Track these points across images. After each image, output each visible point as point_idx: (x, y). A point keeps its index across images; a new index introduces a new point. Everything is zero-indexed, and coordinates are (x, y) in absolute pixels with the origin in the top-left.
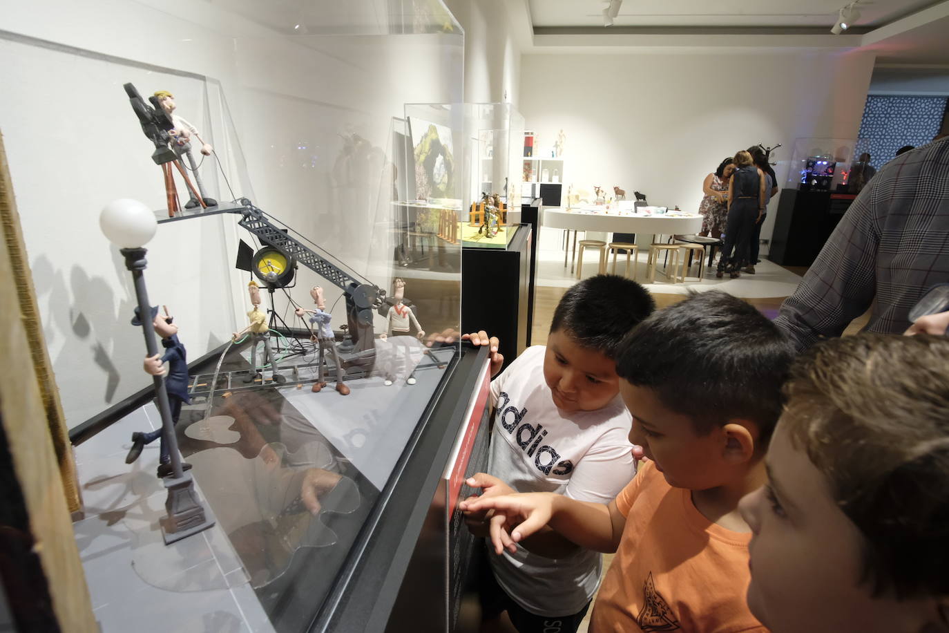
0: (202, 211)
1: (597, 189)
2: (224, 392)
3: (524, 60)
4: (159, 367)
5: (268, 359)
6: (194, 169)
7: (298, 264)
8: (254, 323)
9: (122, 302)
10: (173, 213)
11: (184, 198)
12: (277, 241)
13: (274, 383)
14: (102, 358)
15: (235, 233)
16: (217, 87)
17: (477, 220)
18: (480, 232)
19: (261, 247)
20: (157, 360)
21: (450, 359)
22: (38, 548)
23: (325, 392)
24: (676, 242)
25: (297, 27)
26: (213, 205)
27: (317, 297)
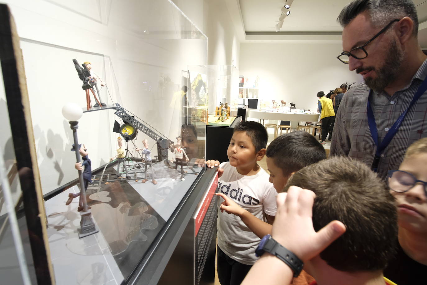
0: (100, 108)
1: (273, 101)
2: (106, 182)
3: (242, 46)
4: (81, 167)
5: (125, 170)
6: (98, 92)
7: (138, 130)
8: (119, 154)
9: (67, 144)
10: (89, 108)
11: (93, 103)
12: (130, 121)
13: (126, 179)
14: (57, 167)
15: (113, 118)
16: (109, 59)
17: (218, 114)
18: (219, 119)
19: (123, 123)
20: (80, 164)
21: (200, 171)
22: (40, 215)
23: (147, 183)
24: (309, 125)
25: (145, 31)
26: (105, 106)
27: (145, 144)
